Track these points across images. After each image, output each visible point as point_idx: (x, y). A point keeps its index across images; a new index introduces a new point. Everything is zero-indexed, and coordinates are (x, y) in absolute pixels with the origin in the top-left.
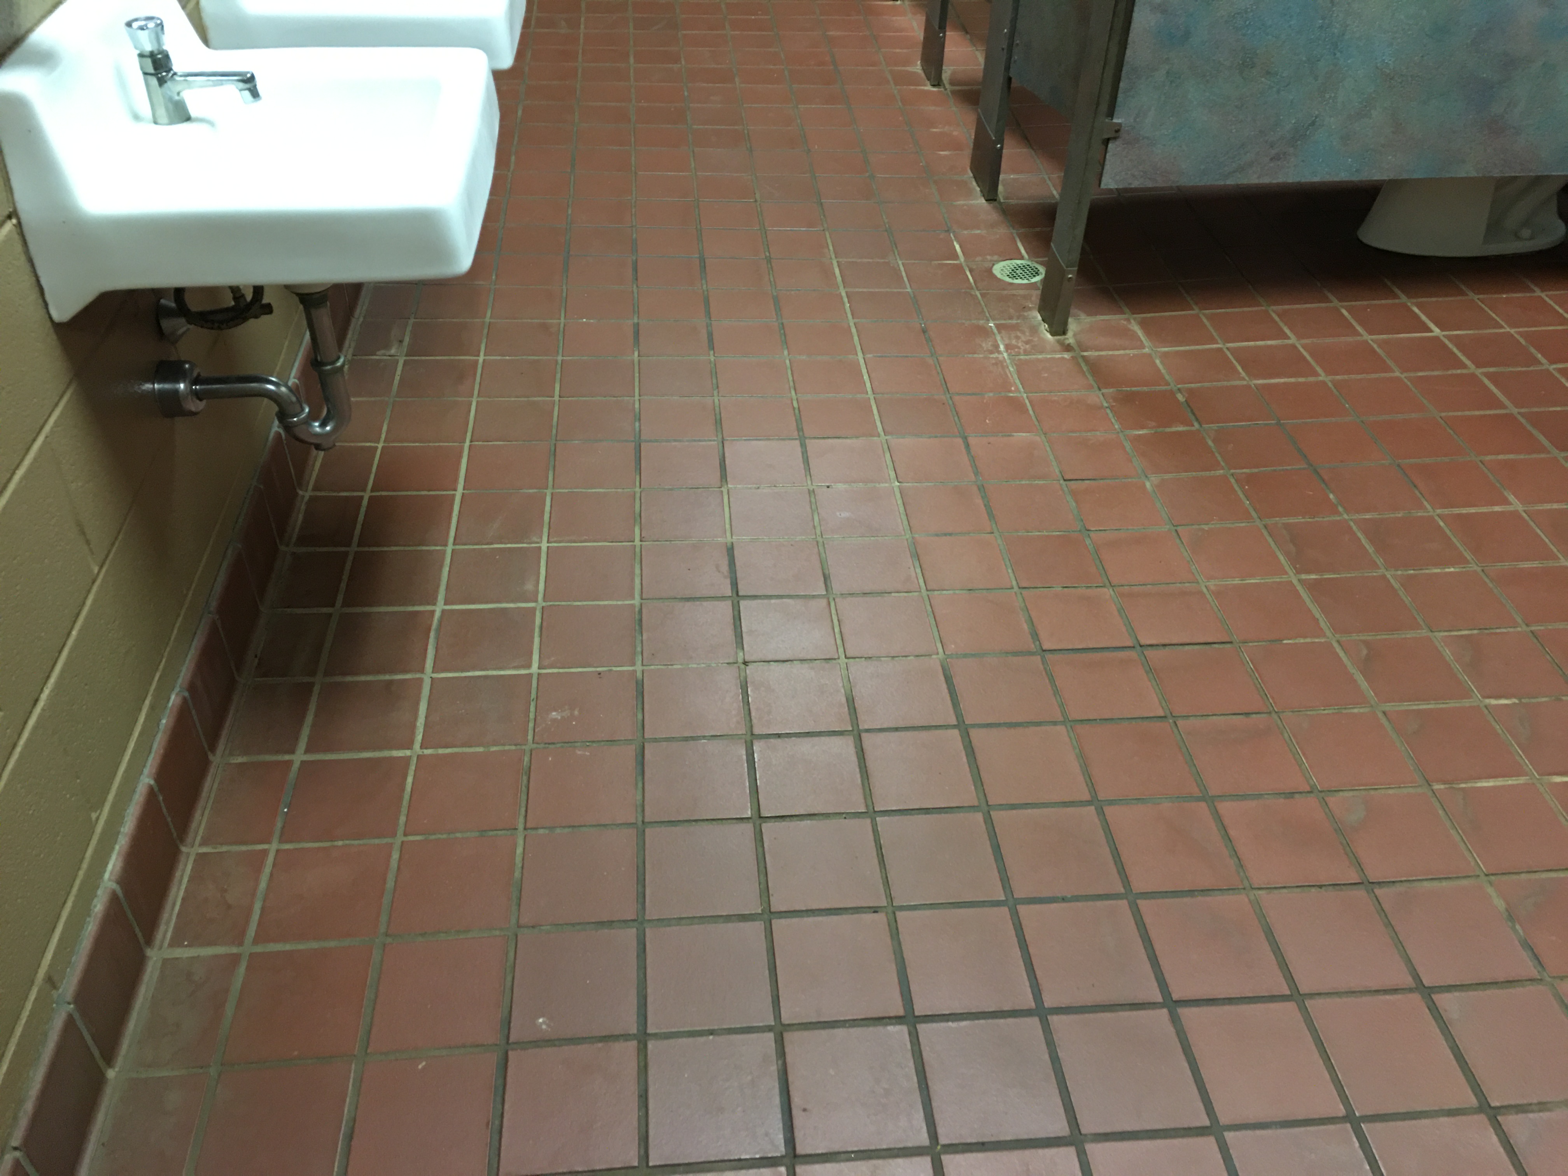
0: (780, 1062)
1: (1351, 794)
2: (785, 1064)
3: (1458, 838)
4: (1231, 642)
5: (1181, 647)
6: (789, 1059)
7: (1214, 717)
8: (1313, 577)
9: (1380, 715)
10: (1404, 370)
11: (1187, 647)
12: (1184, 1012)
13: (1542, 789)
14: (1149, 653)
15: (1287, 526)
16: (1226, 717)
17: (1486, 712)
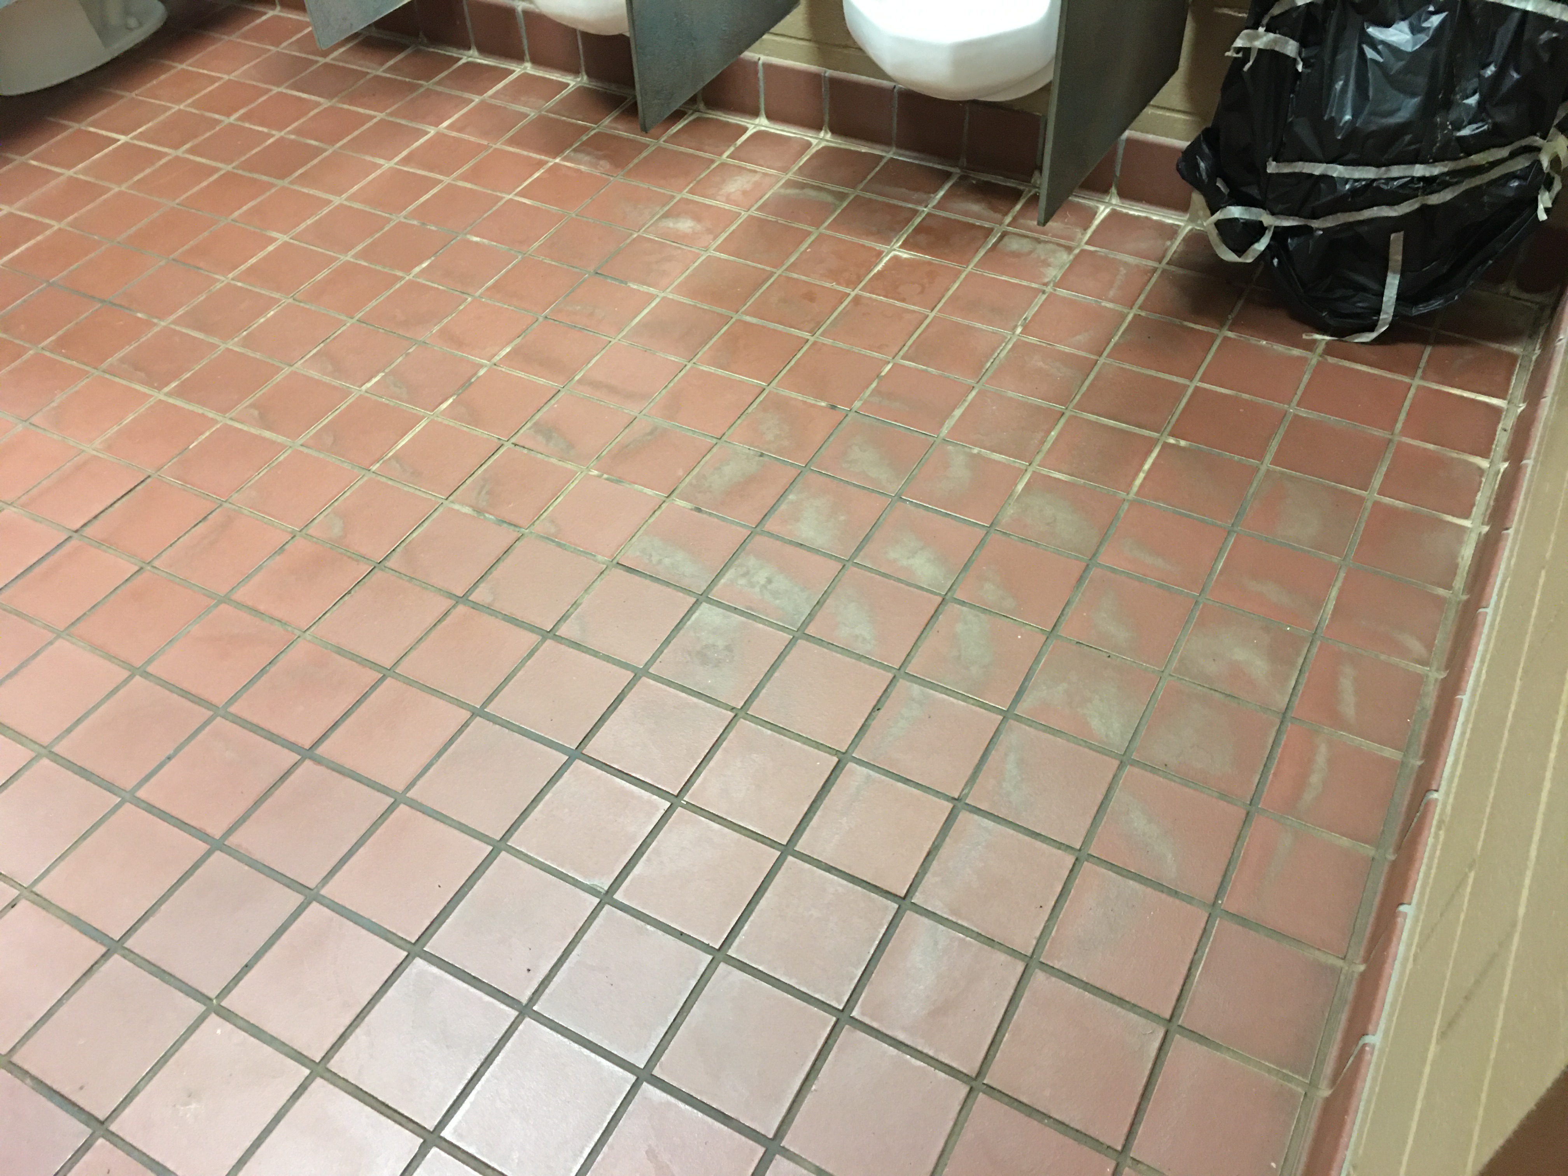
0: (28, 1081)
1: (322, 516)
2: (34, 1078)
3: (412, 491)
4: (149, 477)
5: (111, 509)
6: (33, 1071)
7: (181, 540)
8: (173, 385)
9: (302, 449)
10: (119, 183)
11: (116, 505)
12: (322, 750)
13: (440, 420)
14: (88, 531)
15: (122, 360)
16: (190, 533)
17: (369, 395)
